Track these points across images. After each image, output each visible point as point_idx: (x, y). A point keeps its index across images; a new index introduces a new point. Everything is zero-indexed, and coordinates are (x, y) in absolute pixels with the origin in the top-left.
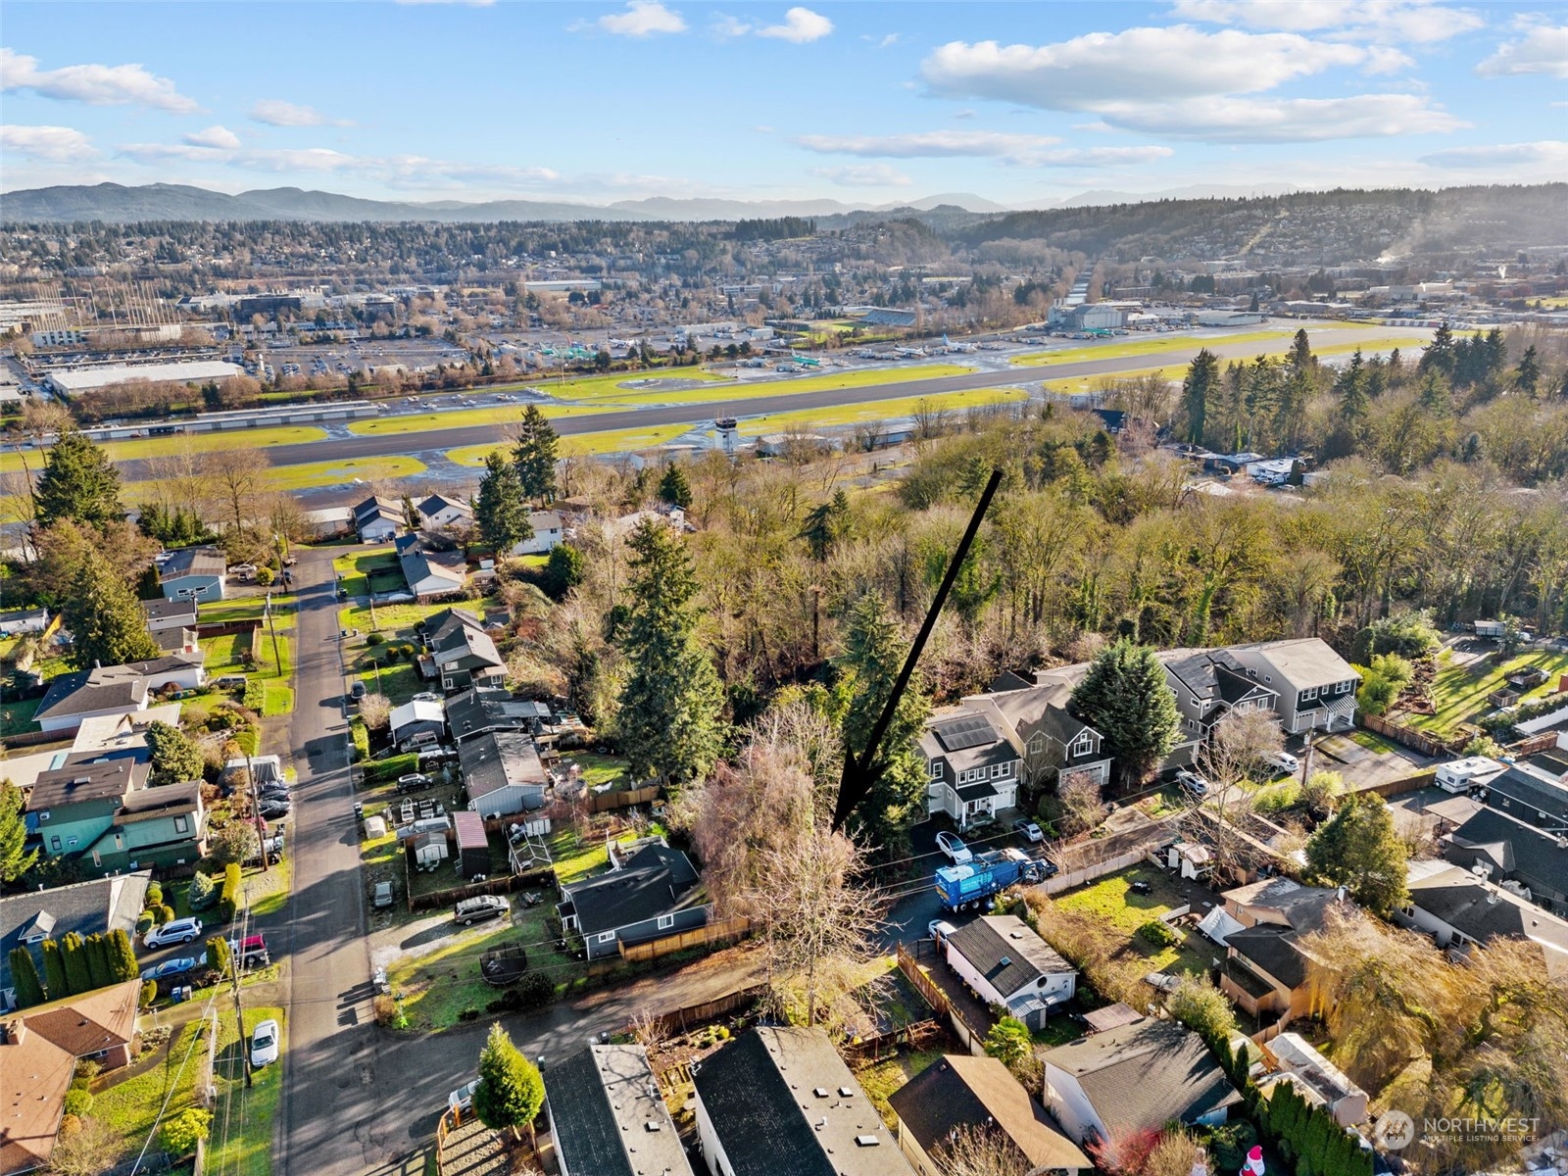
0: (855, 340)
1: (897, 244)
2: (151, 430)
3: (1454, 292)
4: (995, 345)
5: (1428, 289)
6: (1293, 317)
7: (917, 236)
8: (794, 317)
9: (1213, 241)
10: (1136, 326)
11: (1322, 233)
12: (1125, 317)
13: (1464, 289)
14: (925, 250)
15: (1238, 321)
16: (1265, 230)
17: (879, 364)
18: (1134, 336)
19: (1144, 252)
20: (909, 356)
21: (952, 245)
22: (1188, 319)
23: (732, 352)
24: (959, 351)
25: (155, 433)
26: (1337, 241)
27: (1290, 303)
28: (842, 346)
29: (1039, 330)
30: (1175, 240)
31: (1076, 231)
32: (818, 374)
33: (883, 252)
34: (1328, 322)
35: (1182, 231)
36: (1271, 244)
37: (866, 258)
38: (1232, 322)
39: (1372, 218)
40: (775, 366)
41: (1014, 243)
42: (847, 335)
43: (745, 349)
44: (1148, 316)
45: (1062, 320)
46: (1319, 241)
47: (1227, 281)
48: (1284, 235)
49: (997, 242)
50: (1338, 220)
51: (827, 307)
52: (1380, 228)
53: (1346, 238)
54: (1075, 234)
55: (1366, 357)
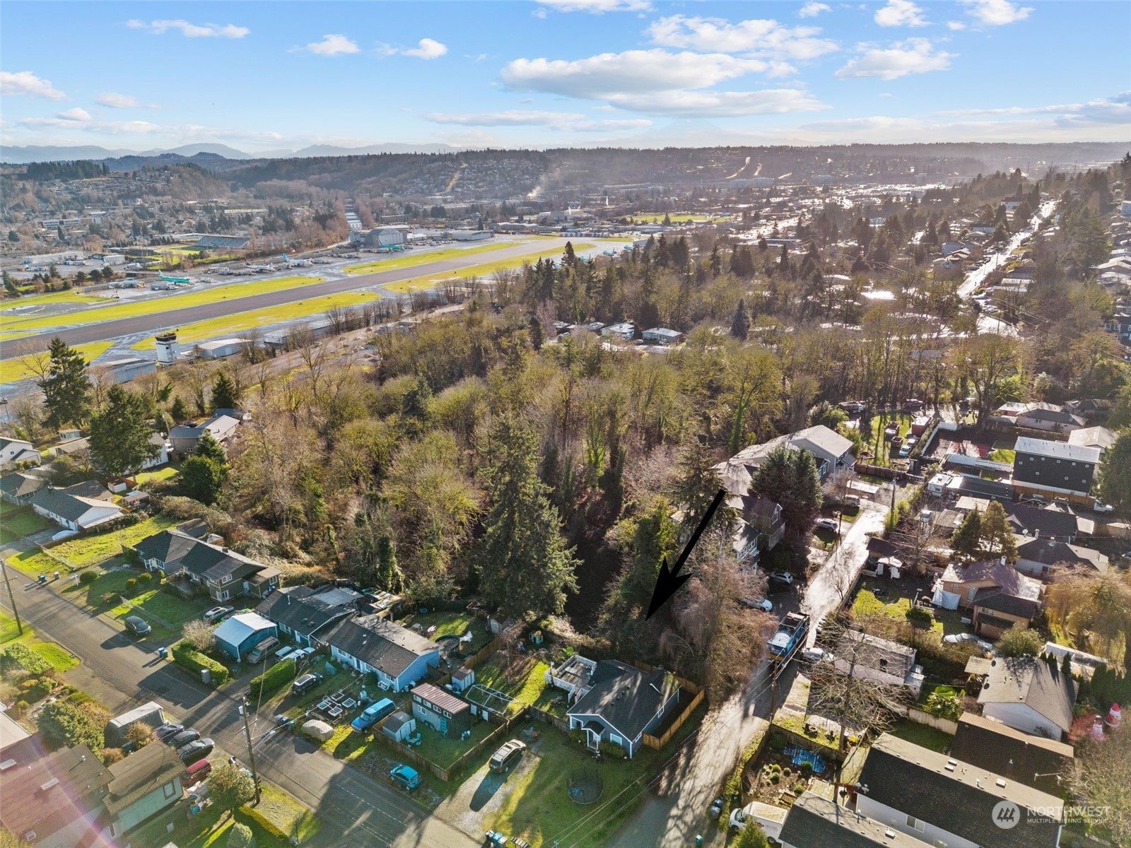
0: (204, 260)
1: (187, 183)
3: (585, 215)
4: (325, 259)
5: (573, 213)
6: (507, 233)
7: (202, 177)
8: (131, 244)
9: (426, 182)
10: (414, 242)
11: (492, 178)
12: (405, 237)
13: (589, 212)
14: (211, 188)
15: (478, 237)
16: (457, 175)
17: (239, 279)
18: (417, 250)
19: (384, 190)
20: (261, 272)
21: (230, 183)
22: (445, 237)
23: (95, 276)
24: (299, 266)
26: (501, 183)
27: (501, 224)
28: (194, 266)
29: (346, 248)
30: (402, 181)
31: (326, 175)
32: (190, 291)
33: (176, 189)
34: (528, 236)
35: (404, 175)
36: (464, 185)
37: (163, 194)
38: (474, 238)
39: (517, 168)
40: (148, 285)
41: (284, 183)
42: (195, 257)
43: (108, 274)
44: (420, 235)
45: (363, 240)
46: (491, 183)
47: (452, 210)
48: (470, 179)
49: (269, 183)
50: (499, 169)
51: (157, 236)
52: (524, 174)
53: (507, 181)
54: (327, 177)
55: (543, 260)
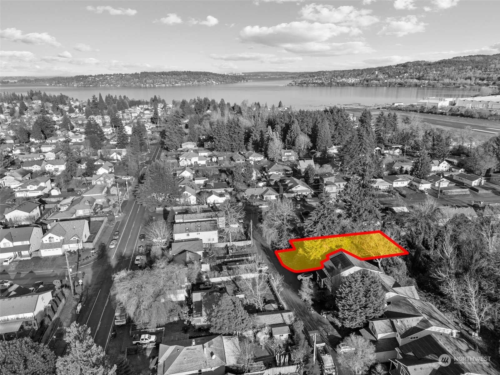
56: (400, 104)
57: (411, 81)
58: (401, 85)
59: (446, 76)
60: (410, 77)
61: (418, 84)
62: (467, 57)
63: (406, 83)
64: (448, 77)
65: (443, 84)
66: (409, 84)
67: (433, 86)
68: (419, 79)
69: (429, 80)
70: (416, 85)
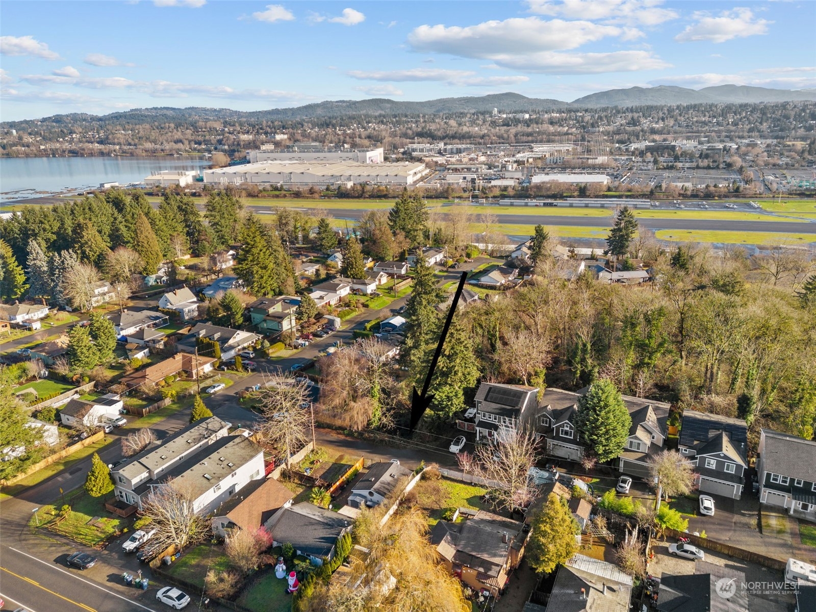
2: (544, 203)
25: (545, 205)
56: (113, 184)
57: (90, 146)
58: (74, 153)
59: (144, 139)
60: (84, 139)
61: (105, 151)
62: (151, 109)
63: (84, 150)
64: (148, 139)
65: (146, 151)
66: (89, 152)
67: (132, 154)
68: (101, 142)
69: (119, 144)
70: (102, 154)
